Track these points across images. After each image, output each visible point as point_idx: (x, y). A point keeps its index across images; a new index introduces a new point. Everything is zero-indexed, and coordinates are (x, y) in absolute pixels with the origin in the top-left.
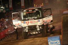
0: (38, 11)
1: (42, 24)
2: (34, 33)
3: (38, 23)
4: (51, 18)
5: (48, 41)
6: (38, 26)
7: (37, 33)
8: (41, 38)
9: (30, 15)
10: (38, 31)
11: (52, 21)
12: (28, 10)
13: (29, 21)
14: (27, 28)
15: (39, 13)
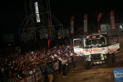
0: (103, 38)
1: (107, 53)
2: (98, 63)
3: (103, 51)
4: (117, 46)
5: (114, 72)
6: (102, 55)
7: (101, 62)
8: (106, 69)
9: (94, 42)
10: (102, 61)
11: (119, 50)
12: (92, 37)
13: (93, 49)
14: (90, 56)
15: (104, 41)
